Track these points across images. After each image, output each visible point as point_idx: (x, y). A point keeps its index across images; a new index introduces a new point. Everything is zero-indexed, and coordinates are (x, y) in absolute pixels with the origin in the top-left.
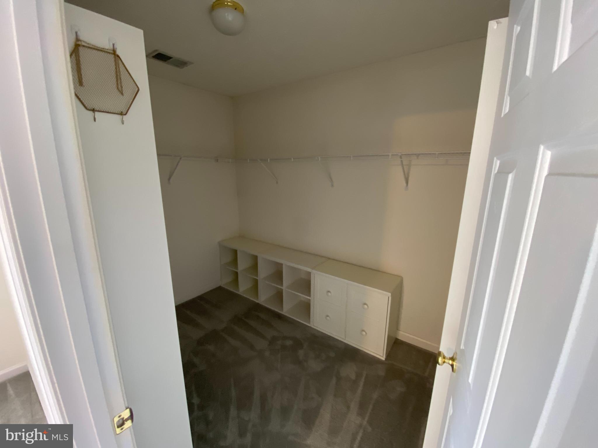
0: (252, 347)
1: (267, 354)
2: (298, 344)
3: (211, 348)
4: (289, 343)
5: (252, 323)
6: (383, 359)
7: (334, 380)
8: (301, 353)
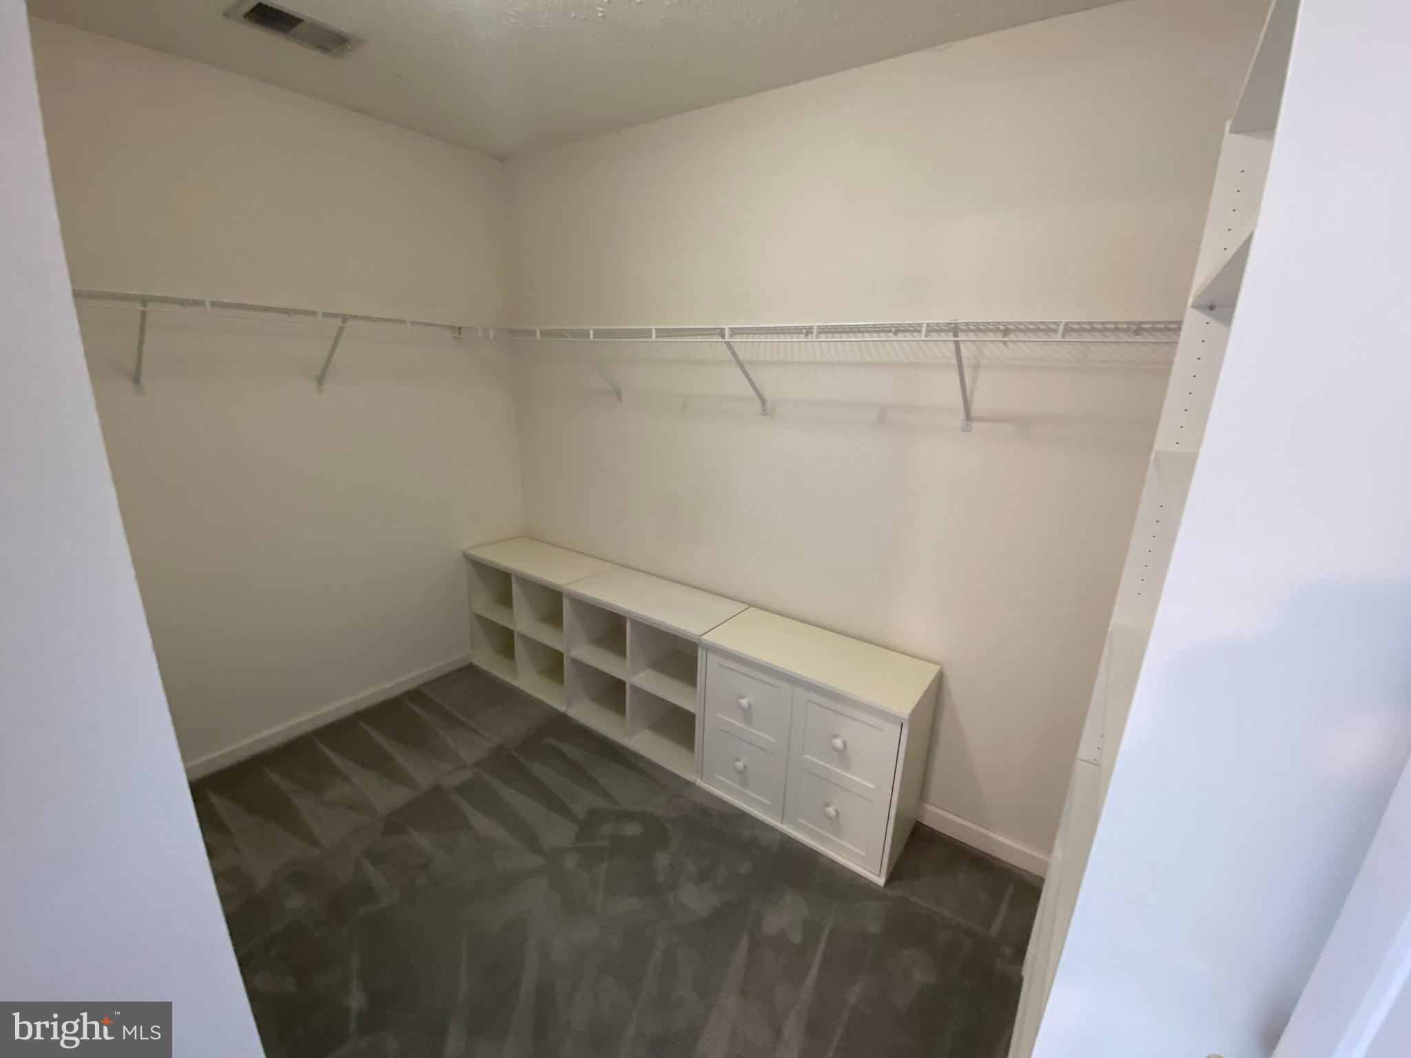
0: (533, 843)
1: (571, 862)
2: (657, 834)
3: (422, 840)
4: (632, 830)
5: (540, 770)
6: (881, 881)
7: (744, 944)
8: (662, 860)
